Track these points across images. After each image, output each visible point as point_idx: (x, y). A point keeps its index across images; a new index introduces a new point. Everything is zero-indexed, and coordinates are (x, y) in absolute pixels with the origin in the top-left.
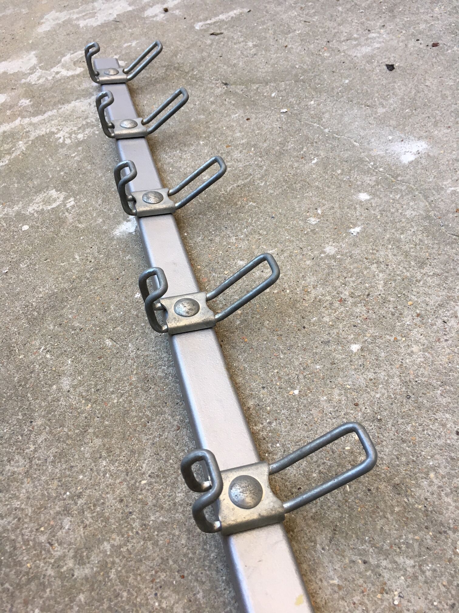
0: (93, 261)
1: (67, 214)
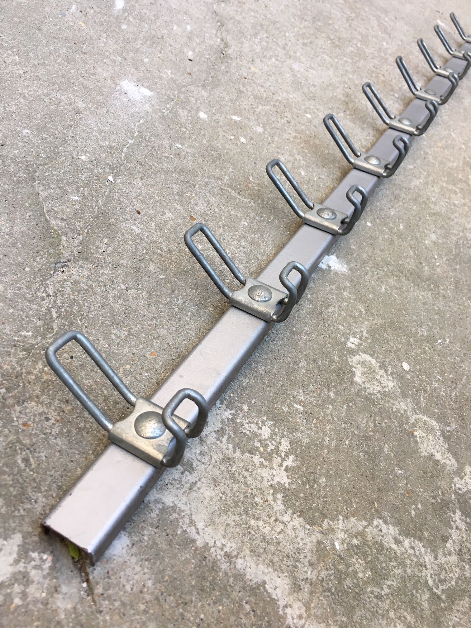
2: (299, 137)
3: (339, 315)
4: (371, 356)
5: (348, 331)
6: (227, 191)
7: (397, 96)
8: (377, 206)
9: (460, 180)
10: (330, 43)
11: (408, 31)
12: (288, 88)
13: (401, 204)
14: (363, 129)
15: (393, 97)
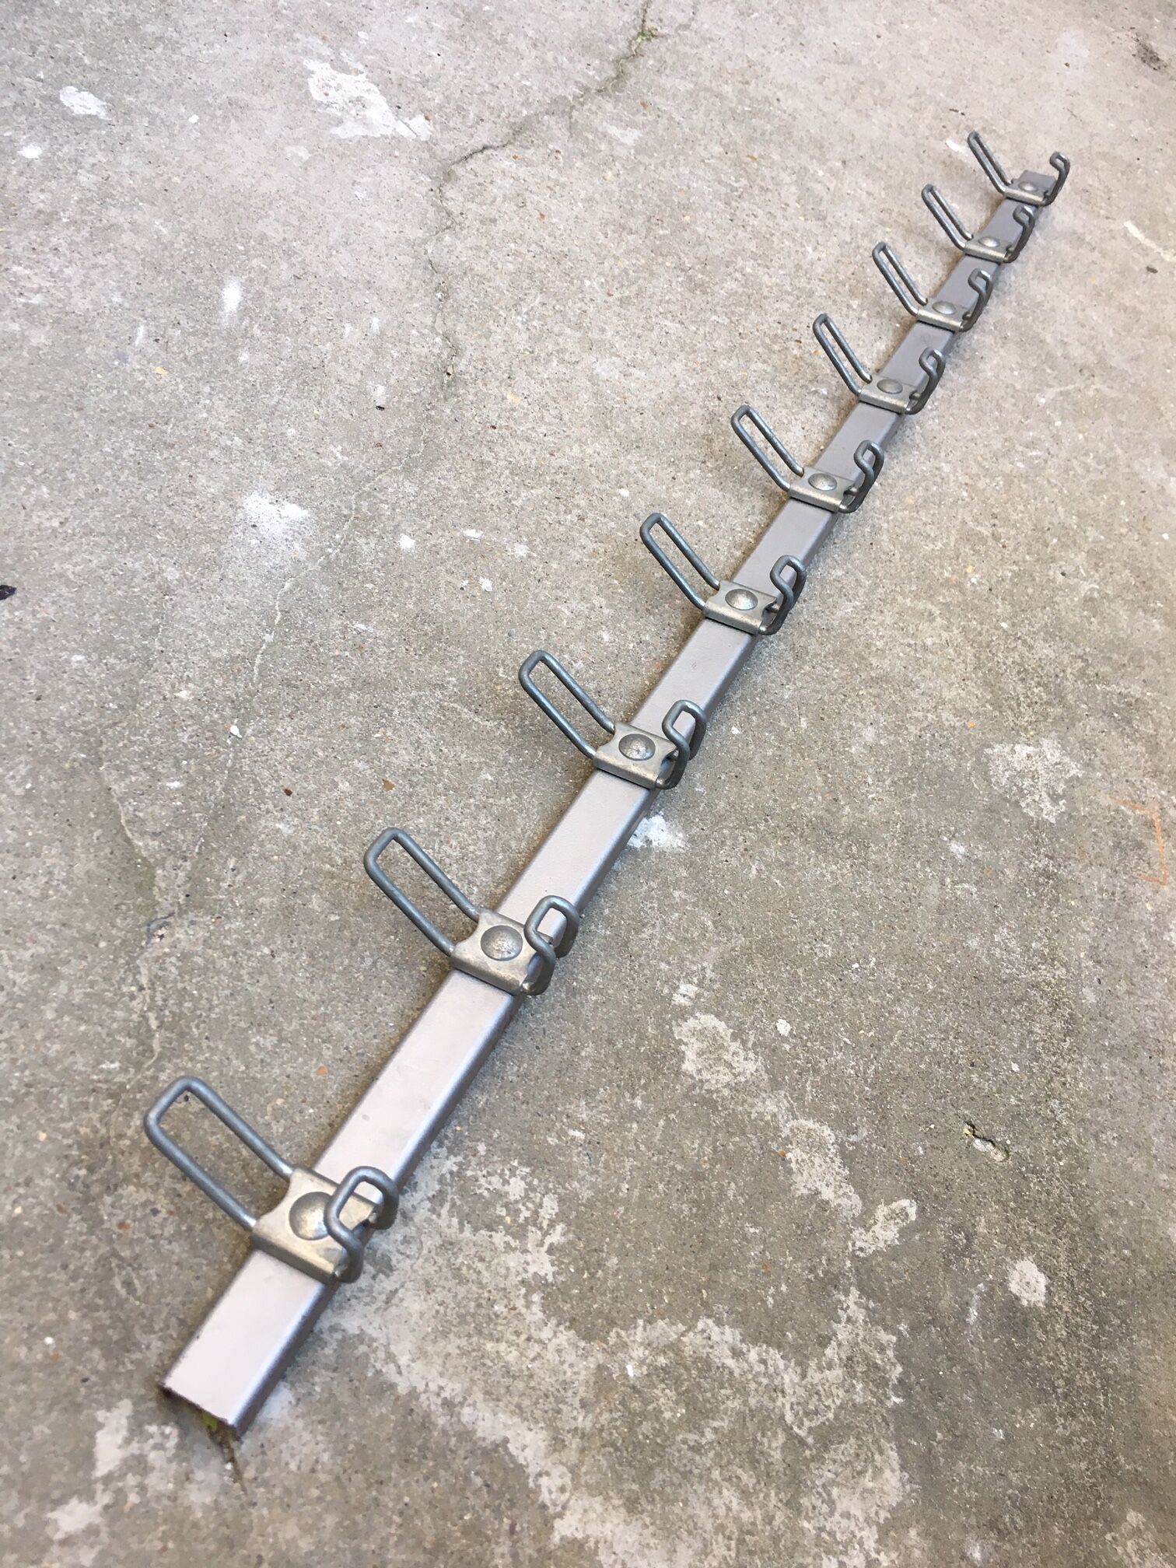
0: (741, 839)
1: (709, 974)
2: (602, 550)
3: (663, 941)
4: (718, 1015)
5: (677, 973)
6: (454, 710)
7: (824, 391)
8: (755, 684)
9: (947, 584)
10: (682, 284)
11: (869, 194)
12: (584, 430)
13: (807, 668)
14: (740, 500)
15: (814, 399)
